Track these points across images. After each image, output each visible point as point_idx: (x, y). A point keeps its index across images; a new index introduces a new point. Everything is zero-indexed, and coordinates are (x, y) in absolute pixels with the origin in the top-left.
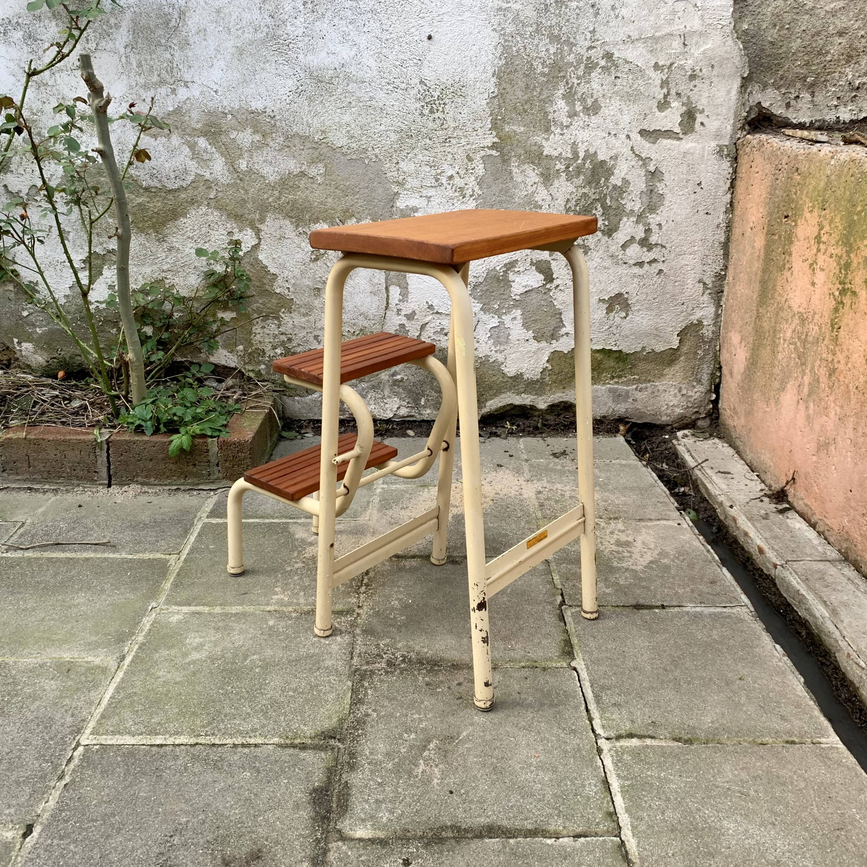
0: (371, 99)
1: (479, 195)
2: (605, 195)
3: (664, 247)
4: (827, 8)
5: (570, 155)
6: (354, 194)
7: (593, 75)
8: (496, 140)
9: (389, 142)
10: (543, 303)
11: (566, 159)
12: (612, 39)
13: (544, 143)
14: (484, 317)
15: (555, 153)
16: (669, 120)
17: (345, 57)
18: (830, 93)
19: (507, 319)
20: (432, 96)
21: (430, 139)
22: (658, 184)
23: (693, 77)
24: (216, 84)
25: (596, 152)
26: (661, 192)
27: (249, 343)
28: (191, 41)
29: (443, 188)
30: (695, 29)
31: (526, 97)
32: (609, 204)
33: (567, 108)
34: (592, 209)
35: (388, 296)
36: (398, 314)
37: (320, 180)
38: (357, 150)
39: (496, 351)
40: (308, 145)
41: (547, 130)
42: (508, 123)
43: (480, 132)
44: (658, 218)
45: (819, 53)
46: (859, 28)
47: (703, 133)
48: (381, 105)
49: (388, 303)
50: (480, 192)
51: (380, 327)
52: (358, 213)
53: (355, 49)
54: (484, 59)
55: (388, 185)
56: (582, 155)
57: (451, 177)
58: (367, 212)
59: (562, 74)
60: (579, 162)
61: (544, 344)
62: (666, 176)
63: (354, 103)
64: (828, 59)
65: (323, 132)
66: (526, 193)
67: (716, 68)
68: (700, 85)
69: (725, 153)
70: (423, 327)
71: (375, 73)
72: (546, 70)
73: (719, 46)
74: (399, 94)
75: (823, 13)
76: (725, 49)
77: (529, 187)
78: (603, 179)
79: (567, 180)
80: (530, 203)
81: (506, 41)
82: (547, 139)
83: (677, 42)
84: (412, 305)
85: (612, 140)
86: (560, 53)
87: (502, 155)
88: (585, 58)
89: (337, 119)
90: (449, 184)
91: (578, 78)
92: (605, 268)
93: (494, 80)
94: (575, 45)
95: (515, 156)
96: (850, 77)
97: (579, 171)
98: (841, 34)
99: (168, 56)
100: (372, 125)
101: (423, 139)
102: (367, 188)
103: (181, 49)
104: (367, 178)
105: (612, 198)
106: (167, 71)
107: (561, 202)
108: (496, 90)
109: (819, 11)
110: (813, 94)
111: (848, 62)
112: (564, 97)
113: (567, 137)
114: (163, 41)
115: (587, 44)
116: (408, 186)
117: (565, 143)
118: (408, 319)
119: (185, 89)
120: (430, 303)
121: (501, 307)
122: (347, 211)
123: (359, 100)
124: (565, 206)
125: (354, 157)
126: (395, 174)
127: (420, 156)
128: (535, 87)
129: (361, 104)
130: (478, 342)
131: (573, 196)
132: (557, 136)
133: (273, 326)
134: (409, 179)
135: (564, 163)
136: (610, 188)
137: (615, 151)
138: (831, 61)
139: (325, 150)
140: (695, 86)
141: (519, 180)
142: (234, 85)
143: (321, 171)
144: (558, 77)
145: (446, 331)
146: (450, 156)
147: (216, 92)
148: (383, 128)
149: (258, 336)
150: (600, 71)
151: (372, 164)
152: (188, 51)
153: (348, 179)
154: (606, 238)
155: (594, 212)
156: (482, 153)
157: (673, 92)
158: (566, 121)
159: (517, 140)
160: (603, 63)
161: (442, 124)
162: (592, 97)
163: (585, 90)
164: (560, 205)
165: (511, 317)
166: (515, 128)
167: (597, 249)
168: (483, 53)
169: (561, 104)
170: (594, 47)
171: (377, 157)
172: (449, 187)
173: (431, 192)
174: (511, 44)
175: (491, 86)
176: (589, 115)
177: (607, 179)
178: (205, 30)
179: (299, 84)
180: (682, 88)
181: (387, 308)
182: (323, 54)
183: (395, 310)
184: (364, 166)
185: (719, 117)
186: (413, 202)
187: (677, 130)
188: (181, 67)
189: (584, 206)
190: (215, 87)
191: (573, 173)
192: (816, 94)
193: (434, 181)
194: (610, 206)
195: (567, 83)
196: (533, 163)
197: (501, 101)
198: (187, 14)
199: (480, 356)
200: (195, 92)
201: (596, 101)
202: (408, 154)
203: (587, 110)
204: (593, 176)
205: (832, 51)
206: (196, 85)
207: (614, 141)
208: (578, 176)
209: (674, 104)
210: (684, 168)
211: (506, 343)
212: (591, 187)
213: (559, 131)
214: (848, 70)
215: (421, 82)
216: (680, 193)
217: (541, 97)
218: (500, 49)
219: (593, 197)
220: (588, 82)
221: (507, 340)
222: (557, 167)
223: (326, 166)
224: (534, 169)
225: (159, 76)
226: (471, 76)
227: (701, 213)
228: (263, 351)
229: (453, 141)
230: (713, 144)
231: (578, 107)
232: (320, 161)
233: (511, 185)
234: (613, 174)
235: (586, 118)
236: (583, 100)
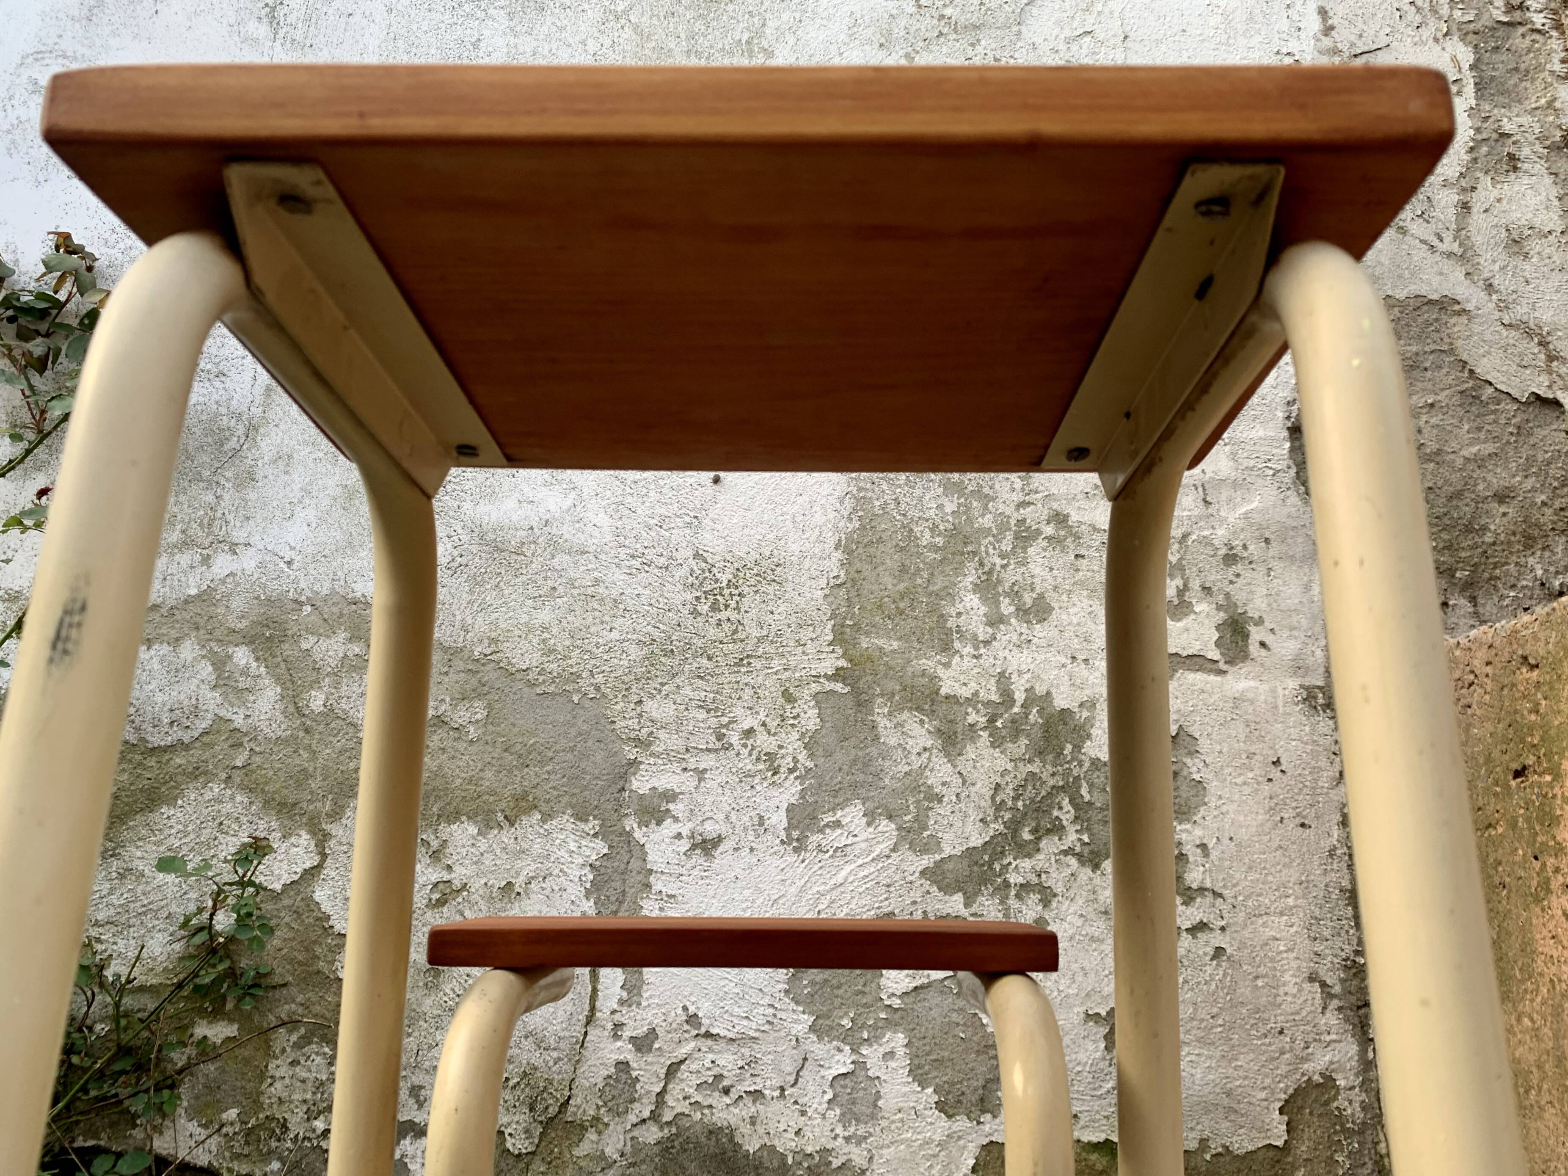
0: (597, 582)
1: (808, 770)
2: (1077, 779)
3: (1220, 895)
4: (1465, 453)
5: (995, 697)
6: (542, 763)
7: (1031, 551)
8: (843, 663)
9: (626, 663)
10: (955, 1017)
11: (988, 703)
12: (1063, 490)
13: (941, 672)
14: (818, 1048)
15: (965, 693)
16: (1193, 635)
17: (552, 508)
18: (1507, 601)
19: (872, 1054)
20: (717, 581)
21: (710, 659)
22: (1188, 761)
23: (1230, 559)
24: (292, 548)
25: (1048, 693)
26: (1197, 777)
27: (254, 1101)
28: (259, 475)
29: (731, 754)
30: (1222, 475)
31: (901, 587)
32: (1087, 798)
33: (983, 609)
34: (1051, 807)
35: (595, 991)
36: (616, 1037)
37: (473, 732)
38: (560, 676)
39: (847, 1139)
40: (459, 664)
41: (946, 647)
42: (867, 634)
43: (810, 648)
44: (1198, 832)
45: (1469, 529)
46: (1534, 490)
47: (1268, 662)
48: (615, 593)
49: (593, 1009)
50: (810, 764)
51: (569, 1068)
52: (548, 801)
53: (572, 495)
54: (819, 519)
55: (617, 746)
56: (1020, 696)
57: (749, 733)
58: (566, 799)
59: (970, 548)
60: (1016, 710)
61: (962, 1123)
62: (1204, 744)
63: (561, 590)
64: (1489, 538)
65: (494, 641)
66: (907, 768)
67: (1274, 544)
68: (1247, 574)
69: (1321, 701)
70: (672, 1070)
71: (609, 537)
72: (939, 541)
73: (1274, 506)
74: (652, 576)
75: (1459, 462)
76: (1286, 510)
77: (913, 758)
78: (1069, 747)
79: (993, 745)
80: (916, 789)
81: (860, 489)
82: (947, 665)
83: (1190, 498)
84: (649, 1015)
85: (1081, 670)
86: (965, 513)
87: (856, 692)
88: (1013, 522)
89: (524, 618)
90: (745, 746)
91: (1002, 556)
92: (1093, 939)
93: (839, 555)
94: (994, 499)
95: (882, 695)
96: (1540, 572)
97: (1016, 729)
98: (1502, 497)
99: (210, 498)
100: (593, 629)
101: (695, 657)
102: (572, 749)
103: (239, 486)
104: (573, 732)
105: (1091, 786)
106: (201, 525)
107: (982, 788)
108: (842, 573)
109: (1452, 456)
110: (1473, 600)
111: (1527, 547)
112: (976, 588)
113: (987, 661)
114: (206, 473)
115: (1017, 497)
116: (658, 748)
117: (984, 674)
118: (639, 1049)
119: (229, 557)
120: (692, 1009)
121: (857, 1025)
122: (524, 797)
123: (571, 583)
124: (993, 798)
125: (552, 689)
126: (633, 723)
127: (687, 691)
128: (918, 570)
129: (575, 592)
130: (803, 1113)
131: (1008, 778)
132: (966, 659)
133: (318, 1060)
134: (662, 734)
135: (983, 711)
136: (1087, 765)
137: (1088, 692)
138: (1494, 544)
139: (493, 675)
140: (1238, 575)
141: (892, 741)
142: (327, 552)
143: (479, 716)
144: (963, 554)
145: (726, 1083)
146: (749, 691)
147: (289, 563)
148: (615, 635)
149: (278, 1085)
150: (1045, 544)
151: (587, 704)
152: (249, 490)
153: (532, 733)
154: (1088, 871)
155: (1056, 813)
156: (815, 687)
157: (1195, 584)
158: (984, 633)
159: (886, 664)
160: (1049, 530)
161: (735, 632)
162: (1032, 590)
163: (1019, 578)
164: (982, 797)
165: (882, 1050)
166: (880, 642)
167: (1071, 894)
168: (817, 508)
169: (972, 601)
170: (1029, 504)
171: (598, 689)
172: (745, 752)
173: (707, 761)
174: (869, 494)
175: (833, 565)
176: (1028, 622)
177: (1078, 748)
178: (290, 457)
179: (456, 553)
180: (1212, 578)
181: (589, 1020)
182: (510, 504)
183: (610, 1026)
184: (570, 706)
185: (1295, 633)
186: (667, 781)
187: (1214, 654)
188: (230, 518)
189: (1032, 801)
190: (288, 555)
191: (1004, 732)
192: (1480, 600)
193: (713, 738)
194: (1090, 803)
195: (982, 564)
196: (919, 709)
197: (853, 593)
198: (261, 430)
199: (809, 1150)
200: (248, 561)
201: (1041, 596)
202: (662, 684)
203: (1023, 613)
204: (1046, 739)
205: (1492, 527)
206: (251, 551)
207: (1085, 673)
208: (1015, 738)
209: (1202, 607)
210: (1240, 729)
211: (873, 1117)
212: (1044, 762)
213: (969, 649)
214: (1531, 561)
215: (697, 556)
216: (1239, 780)
217: (931, 588)
218: (849, 503)
219: (1051, 782)
220: (1024, 563)
221: (874, 1113)
222: (970, 719)
223: (489, 706)
224: (922, 722)
225: (183, 532)
226: (794, 548)
227: (1291, 825)
228: (285, 1127)
229: (757, 664)
230: (1292, 684)
231: (1007, 607)
232: (479, 696)
233: (874, 751)
234: (1089, 736)
235: (1024, 627)
236: (1015, 594)
